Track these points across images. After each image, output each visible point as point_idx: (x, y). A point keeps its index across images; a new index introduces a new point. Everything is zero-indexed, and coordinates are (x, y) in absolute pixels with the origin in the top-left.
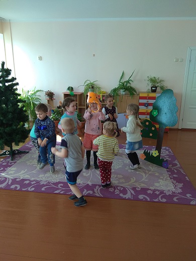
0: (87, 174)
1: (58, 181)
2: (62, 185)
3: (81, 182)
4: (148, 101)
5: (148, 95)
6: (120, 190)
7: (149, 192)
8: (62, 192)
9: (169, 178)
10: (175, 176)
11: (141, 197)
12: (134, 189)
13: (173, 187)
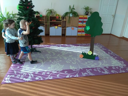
0: (74, 63)
1: (62, 70)
2: (67, 72)
3: (76, 68)
4: (83, 20)
5: (84, 17)
6: (99, 70)
7: (114, 68)
8: (71, 77)
9: (114, 59)
10: (116, 57)
11: (113, 71)
12: (105, 68)
13: (121, 64)
